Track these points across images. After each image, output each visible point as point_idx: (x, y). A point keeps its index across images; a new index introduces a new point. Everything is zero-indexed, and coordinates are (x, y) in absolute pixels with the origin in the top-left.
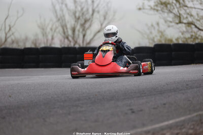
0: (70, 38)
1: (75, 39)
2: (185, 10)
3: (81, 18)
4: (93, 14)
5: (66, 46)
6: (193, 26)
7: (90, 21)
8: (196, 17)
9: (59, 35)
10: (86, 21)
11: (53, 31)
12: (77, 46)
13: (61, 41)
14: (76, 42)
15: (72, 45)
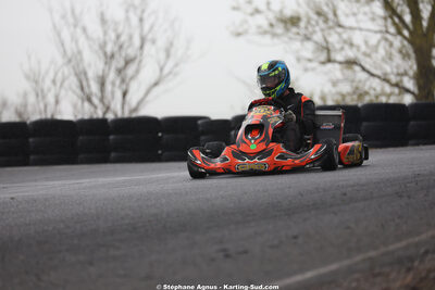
0: (96, 101)
1: (106, 101)
2: (339, 34)
3: (117, 56)
4: (142, 47)
5: (86, 117)
6: (357, 68)
7: (137, 61)
8: (363, 48)
9: (70, 93)
10: (128, 62)
11: (58, 84)
12: (110, 116)
13: (75, 106)
14: (108, 109)
15: (99, 114)
